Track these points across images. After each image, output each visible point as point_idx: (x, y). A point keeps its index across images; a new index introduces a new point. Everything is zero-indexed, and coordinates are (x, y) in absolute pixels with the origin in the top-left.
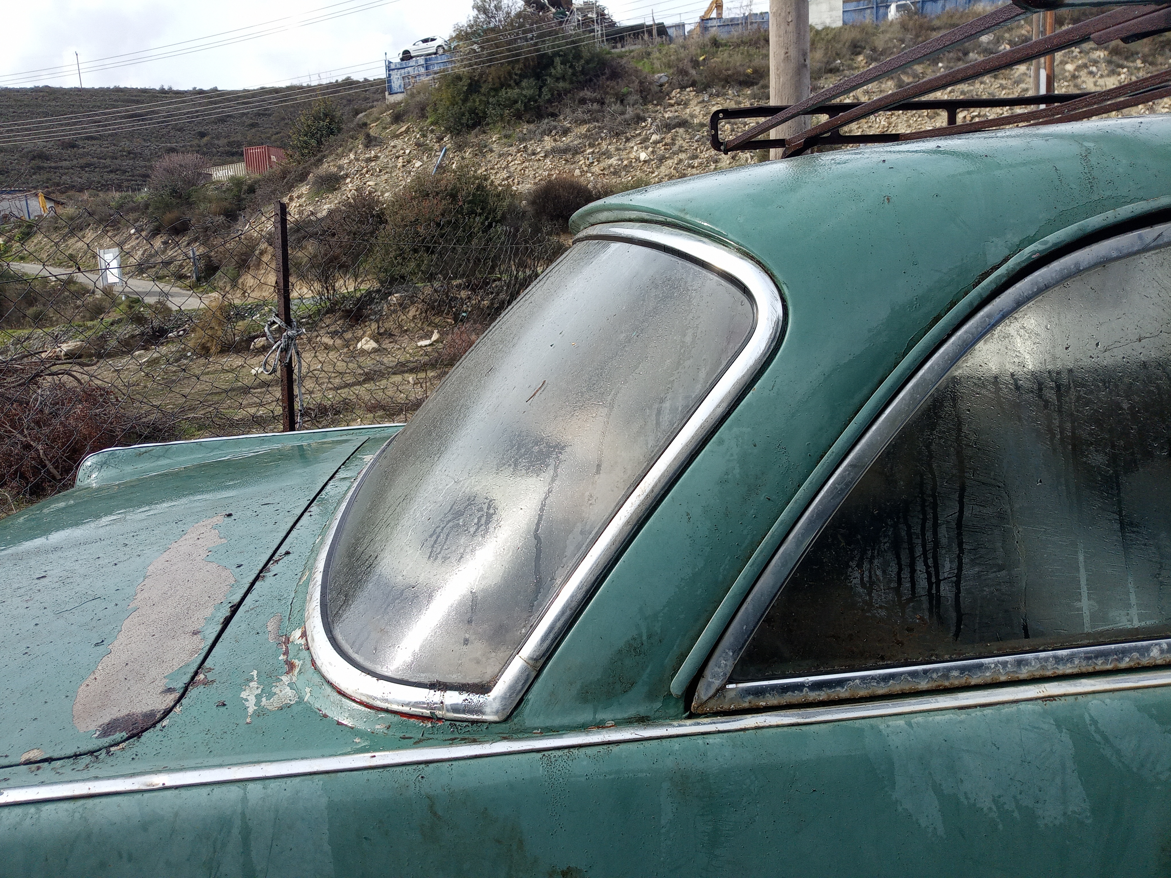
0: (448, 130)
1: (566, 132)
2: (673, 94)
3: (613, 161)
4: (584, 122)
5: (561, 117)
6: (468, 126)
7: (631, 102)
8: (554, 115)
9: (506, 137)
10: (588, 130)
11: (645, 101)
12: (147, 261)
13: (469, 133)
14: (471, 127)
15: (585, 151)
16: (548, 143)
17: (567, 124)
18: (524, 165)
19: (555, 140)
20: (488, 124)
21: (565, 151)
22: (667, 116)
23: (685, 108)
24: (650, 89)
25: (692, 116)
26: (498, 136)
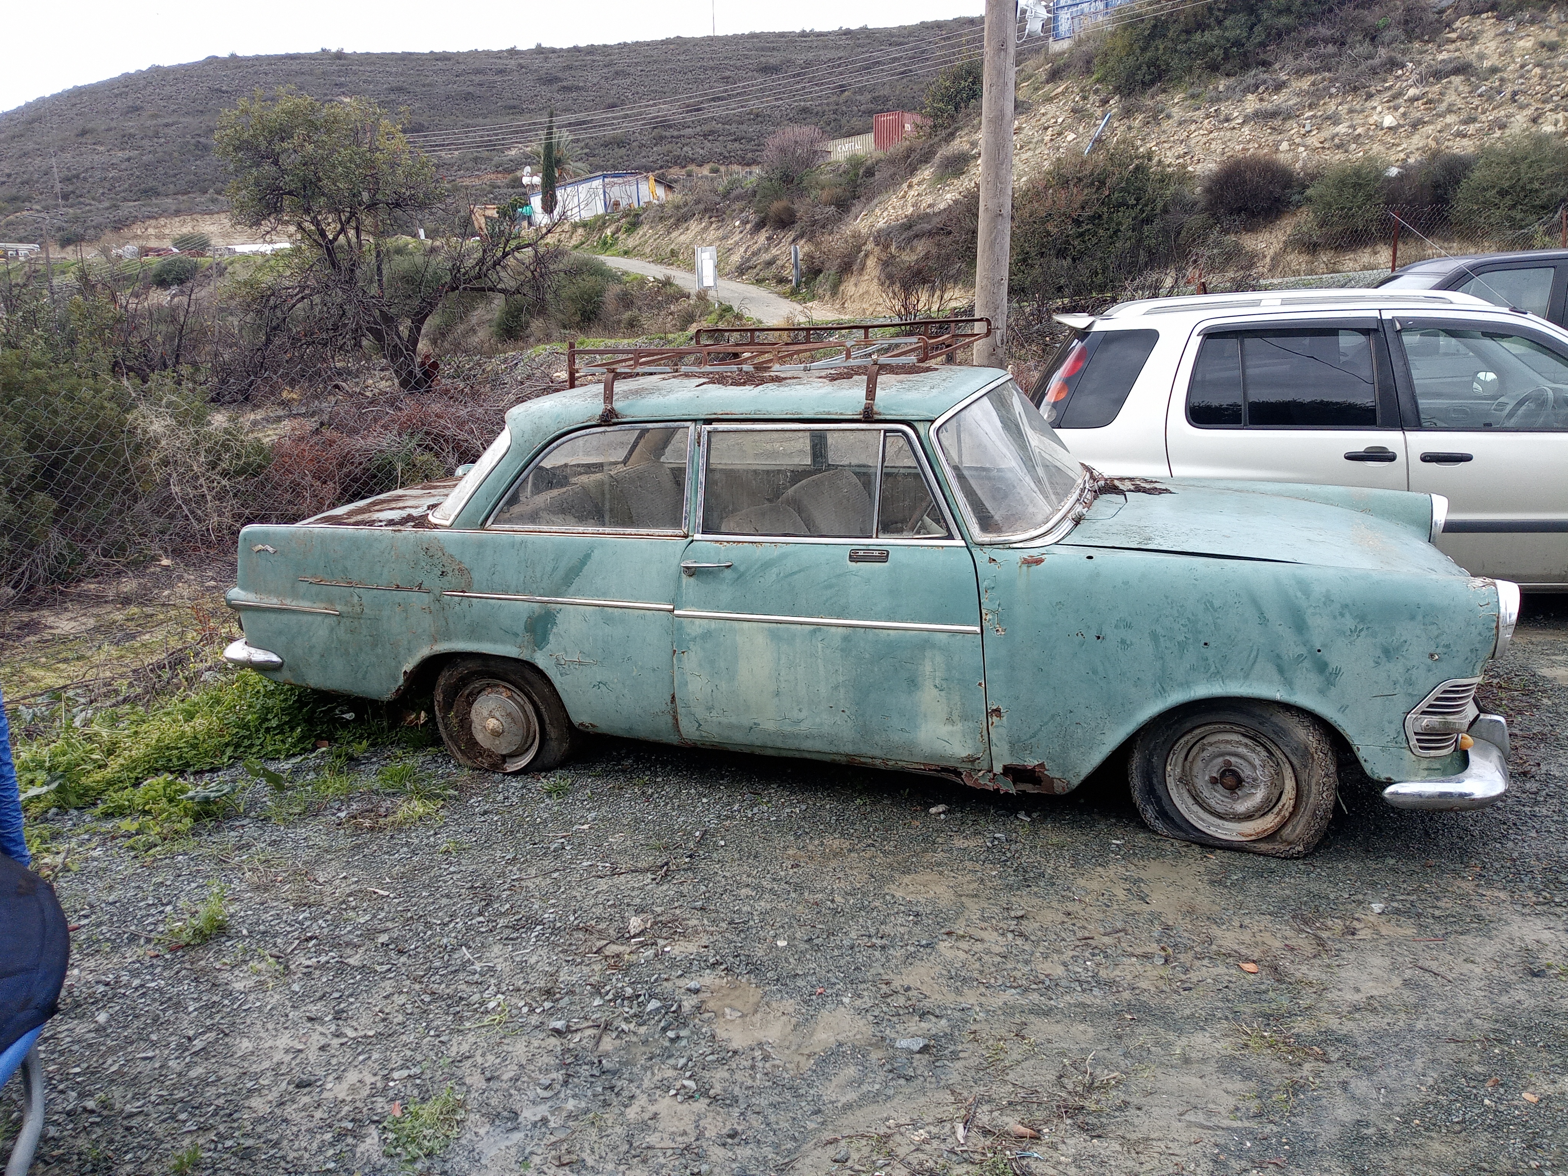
0: (1118, 90)
1: (1279, 87)
2: (1458, 24)
3: (1342, 129)
4: (1310, 71)
5: (1277, 66)
6: (1143, 83)
7: (1387, 39)
8: (1265, 64)
9: (1193, 96)
10: (1313, 84)
11: (1410, 37)
12: (748, 260)
13: (1143, 93)
14: (1146, 85)
15: (1303, 114)
16: (1251, 103)
17: (1283, 76)
18: (1212, 136)
19: (1261, 100)
20: (1170, 80)
21: (1274, 115)
22: (1440, 57)
23: (1472, 45)
24: (1421, 19)
25: (1481, 57)
26: (1182, 95)
